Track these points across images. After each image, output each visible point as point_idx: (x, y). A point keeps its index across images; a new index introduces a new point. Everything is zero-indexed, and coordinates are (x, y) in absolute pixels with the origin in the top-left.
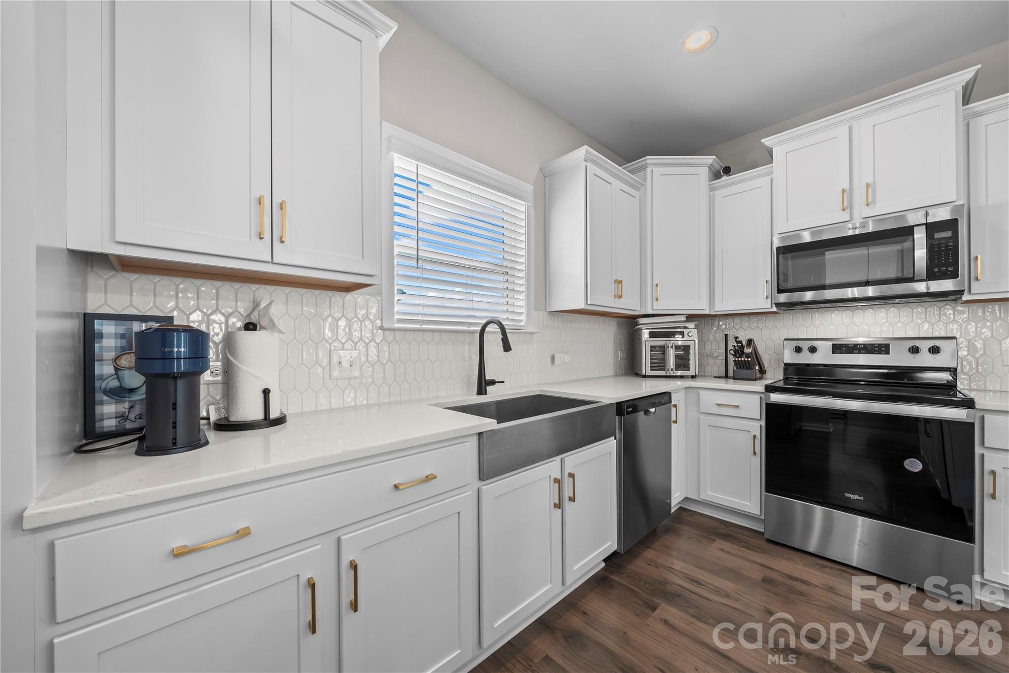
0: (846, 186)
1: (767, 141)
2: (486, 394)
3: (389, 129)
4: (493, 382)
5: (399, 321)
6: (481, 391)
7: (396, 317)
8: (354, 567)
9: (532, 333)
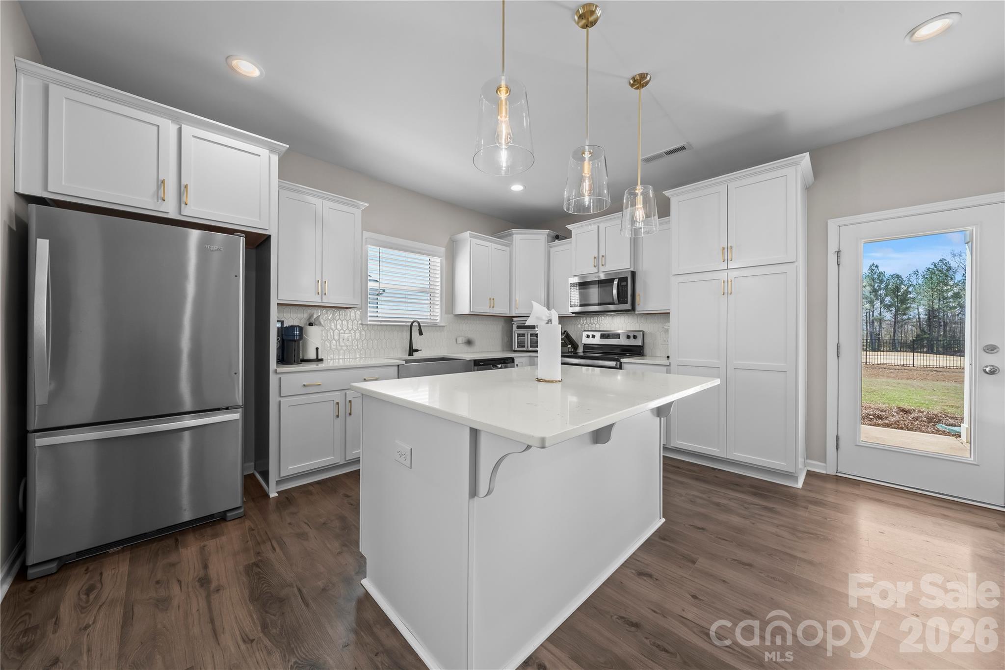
0: (596, 255)
1: (569, 227)
2: (413, 355)
3: (367, 234)
4: (417, 351)
5: (370, 321)
6: (411, 354)
7: (369, 319)
8: (350, 401)
9: (444, 326)
